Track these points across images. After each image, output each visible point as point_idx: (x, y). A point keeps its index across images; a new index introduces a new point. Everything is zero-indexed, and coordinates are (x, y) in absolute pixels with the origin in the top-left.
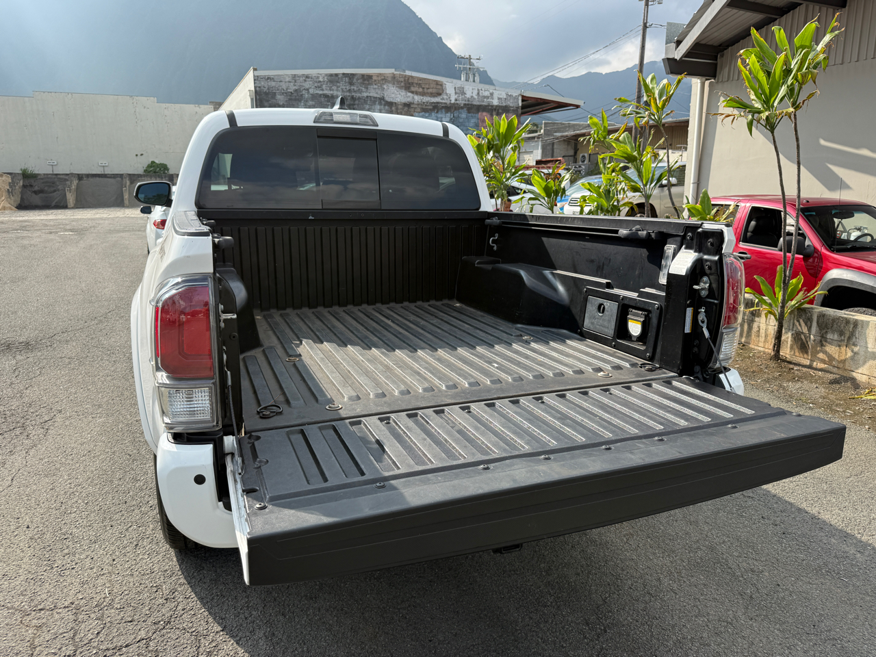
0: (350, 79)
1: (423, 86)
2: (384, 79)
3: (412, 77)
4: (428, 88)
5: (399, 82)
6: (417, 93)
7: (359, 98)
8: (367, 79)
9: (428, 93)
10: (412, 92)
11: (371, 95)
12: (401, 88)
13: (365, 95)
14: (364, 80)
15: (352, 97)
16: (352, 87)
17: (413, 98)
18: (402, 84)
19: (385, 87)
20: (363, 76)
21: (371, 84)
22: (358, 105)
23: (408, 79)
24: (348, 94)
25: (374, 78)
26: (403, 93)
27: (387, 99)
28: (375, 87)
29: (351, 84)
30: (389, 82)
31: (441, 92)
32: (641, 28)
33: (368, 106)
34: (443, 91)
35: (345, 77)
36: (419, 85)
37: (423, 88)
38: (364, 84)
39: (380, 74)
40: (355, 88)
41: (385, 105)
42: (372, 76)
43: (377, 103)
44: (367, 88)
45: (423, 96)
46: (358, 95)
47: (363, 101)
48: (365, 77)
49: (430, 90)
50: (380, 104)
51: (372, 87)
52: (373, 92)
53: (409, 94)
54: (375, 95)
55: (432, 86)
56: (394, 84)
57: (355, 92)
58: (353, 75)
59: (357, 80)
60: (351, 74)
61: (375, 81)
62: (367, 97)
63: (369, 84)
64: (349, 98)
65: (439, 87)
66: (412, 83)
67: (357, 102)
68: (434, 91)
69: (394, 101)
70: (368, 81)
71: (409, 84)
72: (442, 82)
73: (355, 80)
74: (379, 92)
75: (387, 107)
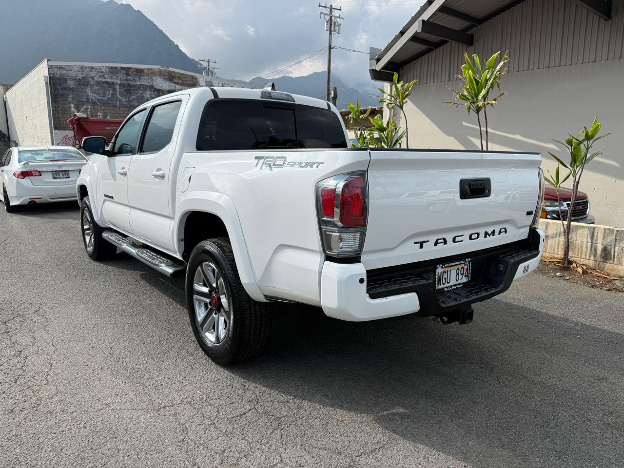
0: (127, 71)
1: (182, 79)
2: (153, 73)
3: (174, 72)
4: (186, 81)
5: (164, 75)
6: (178, 84)
7: (134, 85)
8: (140, 72)
9: (186, 84)
10: (175, 83)
11: (143, 83)
12: (166, 79)
13: (139, 83)
14: (138, 73)
15: (129, 84)
16: (129, 78)
17: (175, 87)
18: (167, 77)
19: (154, 78)
20: (137, 69)
21: (143, 76)
22: (133, 90)
23: (171, 73)
24: (125, 82)
25: (146, 71)
26: (168, 83)
27: (156, 87)
28: (146, 78)
29: (128, 75)
30: (157, 75)
31: (195, 84)
32: (328, 48)
33: (141, 92)
34: (197, 83)
35: (123, 70)
36: (180, 78)
37: (183, 80)
38: (137, 75)
39: (150, 69)
40: (131, 78)
41: (154, 91)
42: (143, 70)
43: (148, 89)
44: (140, 79)
45: (182, 86)
46: (133, 83)
47: (137, 87)
48: (139, 70)
49: (188, 82)
50: (150, 90)
51: (144, 77)
52: (145, 81)
53: (172, 84)
54: (147, 84)
55: (189, 79)
56: (160, 76)
57: (131, 81)
58: (129, 69)
59: (132, 72)
60: (128, 68)
61: (146, 73)
62: (140, 85)
63: (141, 76)
64: (126, 85)
65: (194, 80)
66: (174, 77)
67: (132, 88)
68: (191, 83)
69: (161, 89)
70: (141, 73)
71: (172, 77)
72: (196, 77)
73: (130, 73)
74: (149, 82)
75: (155, 93)
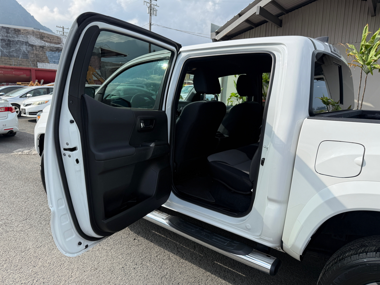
0: (7, 30)
1: (50, 38)
2: (27, 33)
3: (44, 33)
4: (53, 40)
5: (36, 35)
6: (47, 42)
7: (13, 41)
8: (17, 31)
9: (53, 42)
10: (44, 41)
11: (20, 40)
12: (38, 38)
13: (17, 39)
14: (16, 32)
15: (9, 40)
16: (8, 35)
17: (45, 44)
18: (39, 36)
19: (28, 36)
20: (15, 29)
21: (20, 34)
22: (13, 44)
23: (42, 34)
24: (6, 38)
25: (22, 31)
26: (39, 41)
27: (30, 43)
28: (22, 36)
29: (8, 33)
30: (31, 34)
31: (60, 42)
32: (149, 25)
33: (19, 46)
34: (61, 42)
35: (4, 29)
36: (48, 38)
37: (50, 39)
38: (15, 34)
39: (25, 30)
40: (10, 35)
41: (29, 46)
42: (20, 30)
43: (24, 44)
44: (18, 36)
45: (50, 43)
46: (12, 39)
47: (15, 42)
48: (16, 30)
49: (54, 41)
50: (26, 45)
51: (21, 35)
52: (21, 38)
53: (43, 42)
54: (23, 40)
55: (55, 39)
56: (34, 36)
57: (10, 37)
58: (9, 28)
59: (11, 31)
60: (7, 28)
61: (22, 33)
62: (18, 41)
63: (18, 34)
64: (7, 40)
65: (59, 40)
66: (44, 36)
67: (11, 43)
68: (56, 41)
69: (34, 44)
70: (18, 32)
71: (43, 36)
72: (61, 37)
73: (10, 31)
74: (25, 39)
75: (30, 47)
